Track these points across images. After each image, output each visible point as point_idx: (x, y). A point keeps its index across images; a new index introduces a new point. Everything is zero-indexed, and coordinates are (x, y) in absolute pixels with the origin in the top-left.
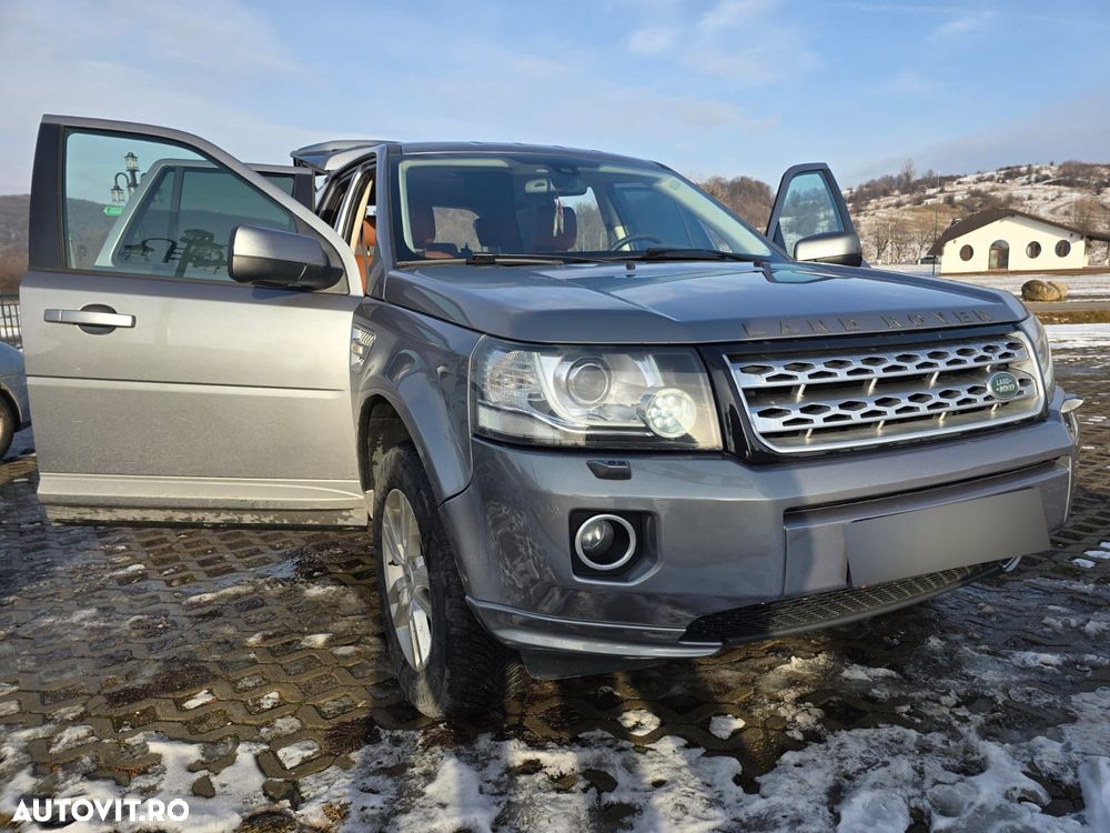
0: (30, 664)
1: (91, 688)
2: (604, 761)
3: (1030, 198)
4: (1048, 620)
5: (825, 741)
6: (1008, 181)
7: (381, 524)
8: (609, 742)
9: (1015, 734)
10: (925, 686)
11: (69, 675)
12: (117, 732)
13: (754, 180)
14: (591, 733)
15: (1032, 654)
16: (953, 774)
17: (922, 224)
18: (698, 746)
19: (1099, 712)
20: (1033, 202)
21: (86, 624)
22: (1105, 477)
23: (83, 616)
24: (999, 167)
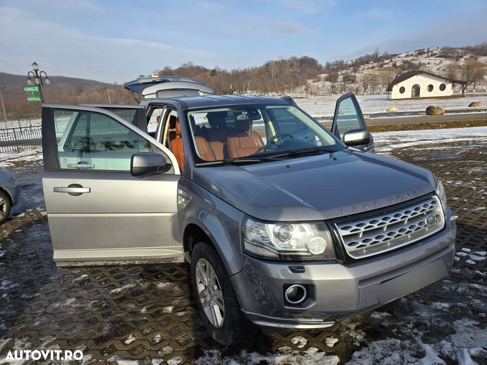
0: (57, 327)
1: (86, 337)
2: (290, 360)
3: (429, 64)
4: (444, 287)
5: (368, 346)
6: (419, 56)
7: (195, 268)
8: (290, 351)
9: (435, 340)
10: (401, 320)
11: (75, 331)
12: (103, 356)
13: (310, 57)
14: (283, 348)
15: (439, 303)
16: (413, 358)
17: (383, 77)
18: (322, 351)
19: (463, 328)
20: (430, 65)
21: (74, 306)
22: (463, 214)
23: (71, 302)
24: (415, 50)
